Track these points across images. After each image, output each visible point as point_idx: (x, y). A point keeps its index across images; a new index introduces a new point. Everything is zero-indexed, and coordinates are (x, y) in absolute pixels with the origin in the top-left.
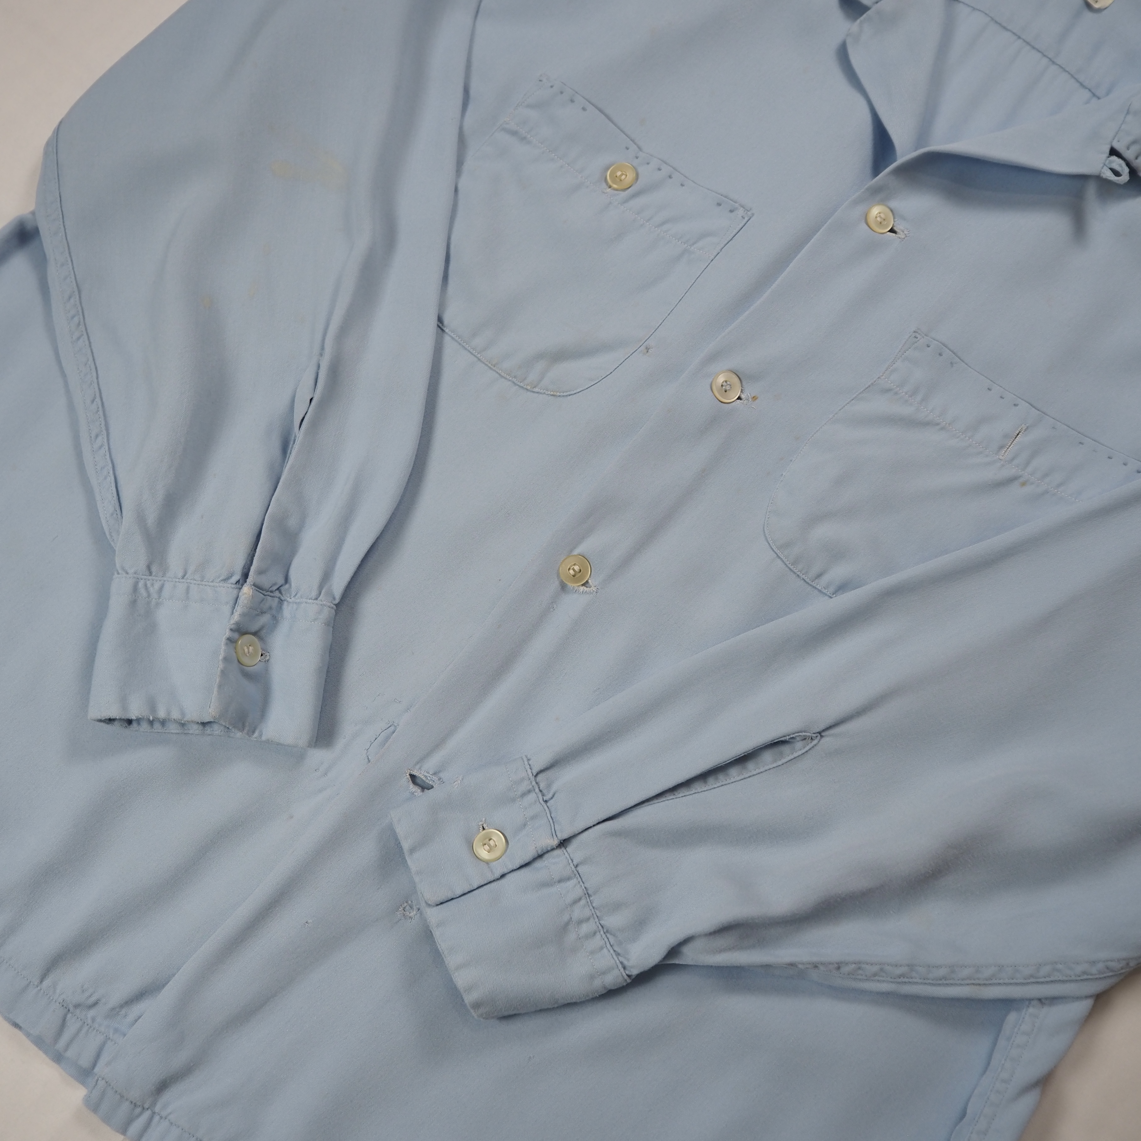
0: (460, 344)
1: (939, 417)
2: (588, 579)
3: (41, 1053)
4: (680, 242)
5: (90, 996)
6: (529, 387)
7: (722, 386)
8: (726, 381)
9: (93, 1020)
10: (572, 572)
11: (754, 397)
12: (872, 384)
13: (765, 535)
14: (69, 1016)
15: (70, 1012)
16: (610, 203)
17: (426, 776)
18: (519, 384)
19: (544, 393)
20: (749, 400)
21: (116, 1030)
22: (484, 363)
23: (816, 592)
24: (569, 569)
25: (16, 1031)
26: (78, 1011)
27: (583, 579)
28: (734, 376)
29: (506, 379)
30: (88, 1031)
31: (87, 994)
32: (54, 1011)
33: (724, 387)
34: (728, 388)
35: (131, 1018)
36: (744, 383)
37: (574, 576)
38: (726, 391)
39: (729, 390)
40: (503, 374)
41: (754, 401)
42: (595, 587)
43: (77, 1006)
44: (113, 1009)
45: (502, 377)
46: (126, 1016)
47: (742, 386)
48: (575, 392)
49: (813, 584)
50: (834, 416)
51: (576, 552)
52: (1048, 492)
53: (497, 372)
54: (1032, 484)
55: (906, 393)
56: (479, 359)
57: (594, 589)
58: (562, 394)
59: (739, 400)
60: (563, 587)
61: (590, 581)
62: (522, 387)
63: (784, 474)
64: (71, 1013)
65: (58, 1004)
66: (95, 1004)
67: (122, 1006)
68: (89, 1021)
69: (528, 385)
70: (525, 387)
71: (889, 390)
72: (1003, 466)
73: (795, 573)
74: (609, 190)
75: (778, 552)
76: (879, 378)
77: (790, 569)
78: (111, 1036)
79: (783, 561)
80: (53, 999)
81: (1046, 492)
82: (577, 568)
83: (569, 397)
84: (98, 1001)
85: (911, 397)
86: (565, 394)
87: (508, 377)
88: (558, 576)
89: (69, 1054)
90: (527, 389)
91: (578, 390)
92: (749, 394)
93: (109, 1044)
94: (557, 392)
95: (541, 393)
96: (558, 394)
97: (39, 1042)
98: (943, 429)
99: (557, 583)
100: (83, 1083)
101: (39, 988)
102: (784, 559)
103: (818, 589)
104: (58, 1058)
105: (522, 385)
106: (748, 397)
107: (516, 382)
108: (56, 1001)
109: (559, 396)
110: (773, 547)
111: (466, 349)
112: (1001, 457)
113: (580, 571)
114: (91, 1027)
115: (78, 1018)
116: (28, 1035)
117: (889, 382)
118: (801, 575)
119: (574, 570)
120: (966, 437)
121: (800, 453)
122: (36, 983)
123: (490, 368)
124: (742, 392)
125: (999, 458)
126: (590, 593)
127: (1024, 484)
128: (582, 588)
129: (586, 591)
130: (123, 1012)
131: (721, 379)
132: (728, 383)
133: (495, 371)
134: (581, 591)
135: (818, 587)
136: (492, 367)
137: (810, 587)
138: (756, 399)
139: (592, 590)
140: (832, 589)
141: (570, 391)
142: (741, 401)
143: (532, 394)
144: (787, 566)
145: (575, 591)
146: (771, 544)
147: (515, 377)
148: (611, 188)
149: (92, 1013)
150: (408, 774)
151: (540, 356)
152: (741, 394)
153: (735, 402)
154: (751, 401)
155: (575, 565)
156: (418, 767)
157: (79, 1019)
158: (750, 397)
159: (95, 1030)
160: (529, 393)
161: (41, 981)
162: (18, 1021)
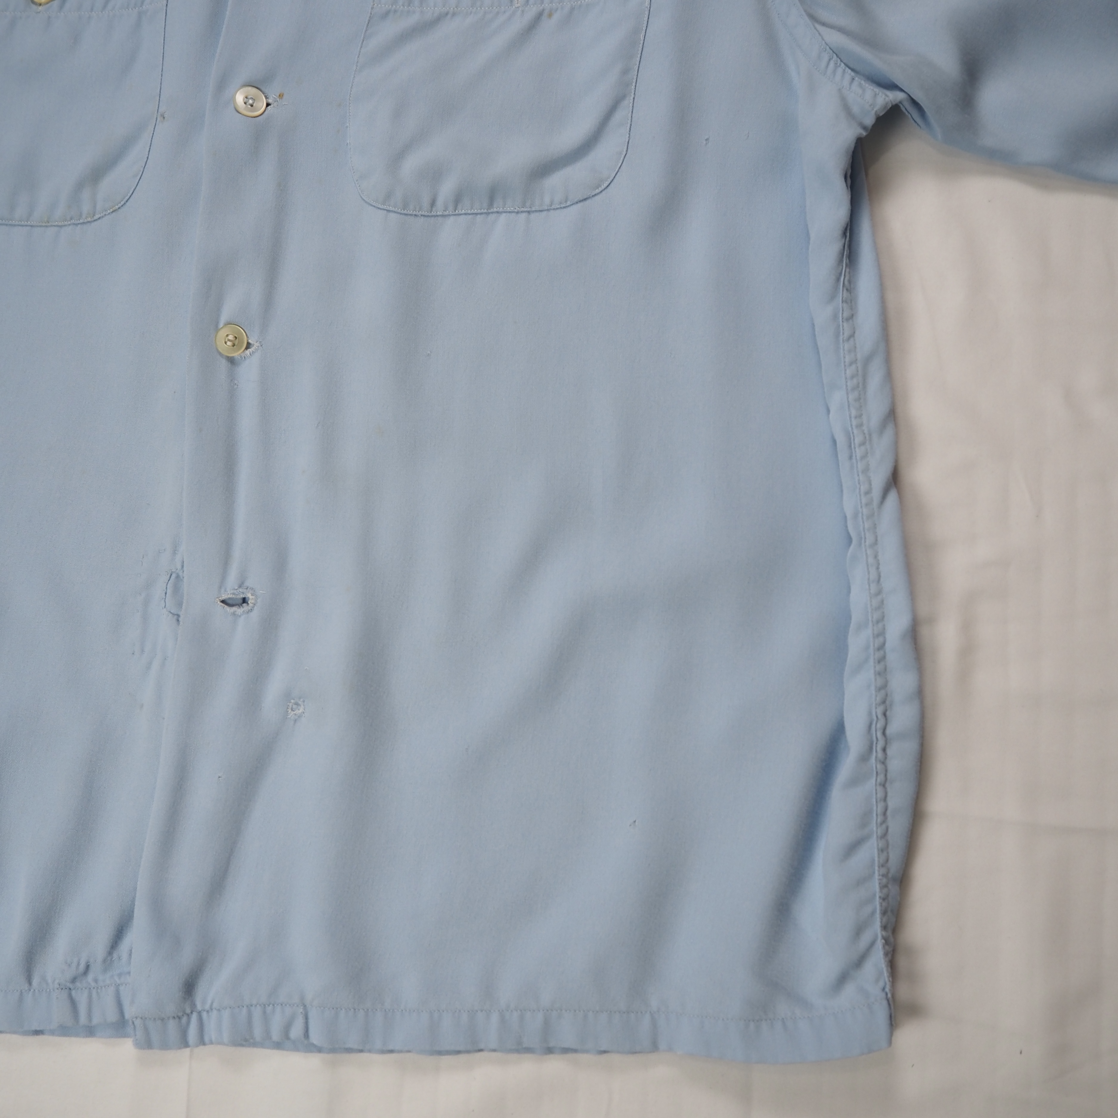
0: (7, 225)
1: (444, 7)
2: (247, 340)
3: (73, 1039)
4: (130, 9)
5: (78, 964)
6: (89, 219)
7: (245, 103)
8: (246, 98)
9: (96, 981)
10: (229, 343)
11: (280, 95)
12: (370, 17)
13: (366, 202)
14: (73, 993)
15: (72, 989)
16: (49, 17)
17: (233, 594)
18: (79, 222)
19: (105, 215)
20: (277, 101)
21: (120, 975)
22: (37, 226)
23: (440, 219)
24: (226, 343)
25: (40, 1037)
26: (78, 984)
27: (243, 343)
28: (250, 88)
29: (65, 226)
30: (97, 992)
31: (74, 965)
32: (57, 998)
33: (248, 104)
34: (251, 102)
35: (125, 956)
36: (263, 89)
37: (234, 345)
38: (252, 106)
39: (253, 103)
40: (60, 224)
41: (282, 98)
42: (257, 342)
43: (74, 980)
44: (104, 961)
45: (61, 226)
46: (119, 958)
47: (263, 93)
48: (129, 195)
49: (433, 213)
50: (357, 66)
51: (221, 325)
52: (574, 8)
53: (54, 226)
54: (557, 10)
55: (403, 6)
56: (32, 226)
57: (257, 344)
58: (120, 205)
59: (269, 107)
60: (231, 361)
61: (250, 341)
62: (84, 223)
63: (348, 142)
64: (74, 989)
65: (57, 991)
66: (88, 967)
67: (110, 953)
68: (93, 984)
69: (86, 218)
70: (86, 221)
71: (387, 13)
72: (523, 11)
73: (411, 215)
74: (40, 8)
75: (385, 207)
76: (372, 8)
77: (406, 215)
78: (118, 982)
79: (395, 212)
80: (50, 990)
81: (572, 9)
82: (231, 337)
83: (128, 204)
84: (88, 964)
85: (409, 5)
86: (122, 203)
87: (66, 223)
88: (220, 354)
89: (95, 1021)
90: (89, 222)
91: (131, 192)
92: (274, 96)
93: (121, 988)
94: (114, 206)
95: (103, 217)
96: (117, 207)
97: (64, 1031)
98: (454, 14)
99: (224, 362)
100: (125, 1036)
101: (32, 990)
102: (393, 209)
103: (440, 215)
104: (90, 1031)
105: (81, 221)
106: (275, 98)
107: (76, 222)
108: (54, 990)
109: (119, 208)
110: (378, 207)
111: (15, 225)
112: (517, 5)
113: (236, 338)
114: (98, 988)
115: (82, 989)
116: (52, 1033)
117: (383, 6)
118: (417, 213)
119: (229, 340)
120: (477, 9)
121: (350, 115)
122: (27, 989)
123: (46, 226)
124: (266, 98)
125: (516, 7)
126: (257, 350)
127: (550, 15)
128: (248, 352)
129: (252, 351)
130: (115, 956)
131: (240, 98)
132: (249, 97)
133: (52, 226)
134: (249, 354)
135: (438, 213)
136: (47, 224)
137: (433, 218)
138: (283, 96)
139: (256, 346)
140: (451, 208)
141: (124, 198)
142: (271, 106)
143: (95, 223)
144: (401, 214)
145: (244, 358)
146: (375, 205)
147: (71, 219)
148: (42, 5)
149: (90, 977)
150: (219, 603)
151: (79, 186)
152: (267, 100)
153: (267, 110)
154: (279, 100)
155: (227, 336)
156: (223, 590)
157: (84, 989)
158: (276, 97)
159: (103, 988)
160: (93, 224)
161: (30, 984)
162: (35, 1027)
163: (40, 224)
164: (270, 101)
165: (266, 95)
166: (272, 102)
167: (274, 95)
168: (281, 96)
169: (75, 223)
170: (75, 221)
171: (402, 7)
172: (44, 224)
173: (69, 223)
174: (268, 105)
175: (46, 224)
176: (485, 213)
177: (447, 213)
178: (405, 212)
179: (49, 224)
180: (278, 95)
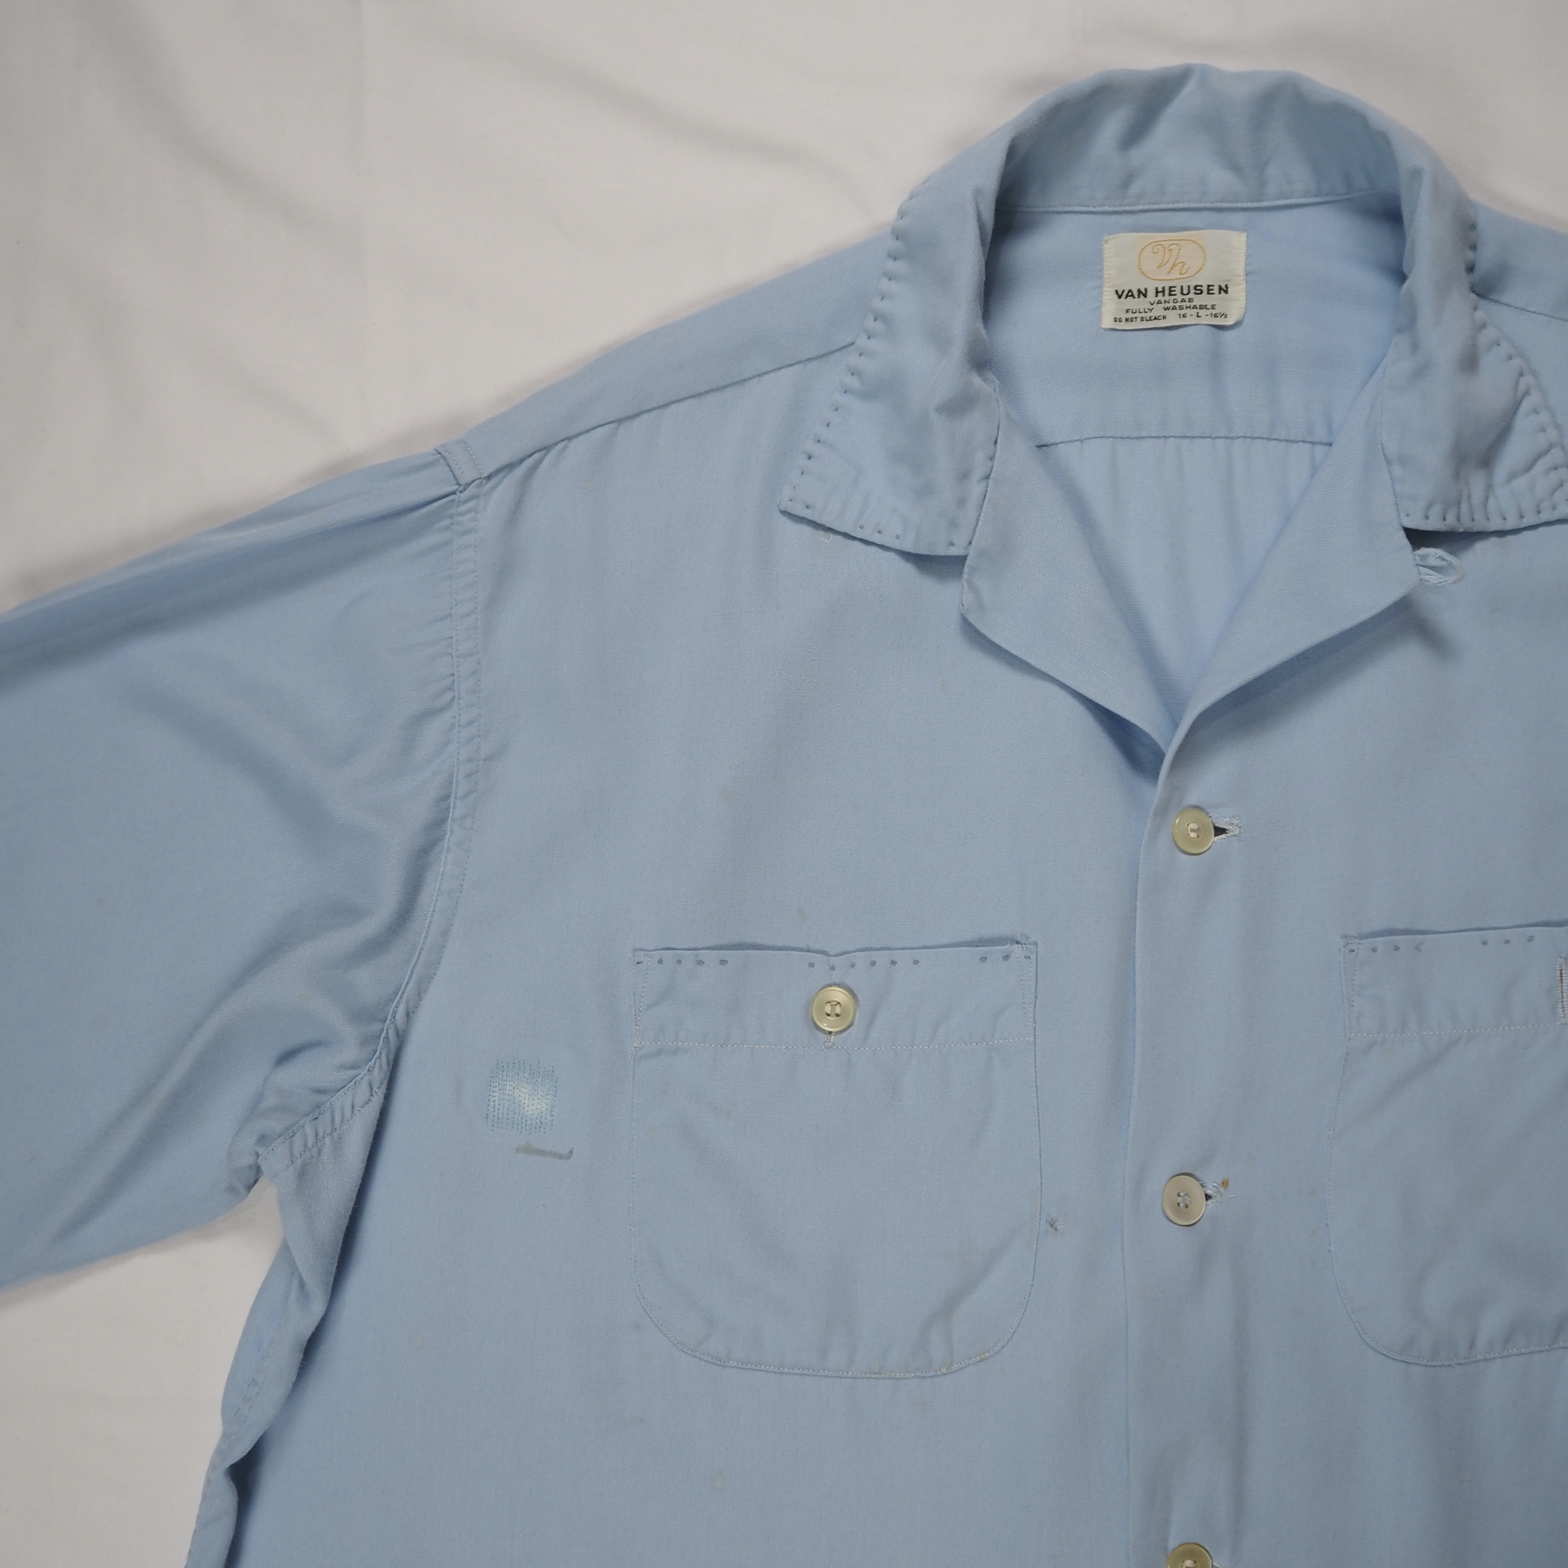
0: (816, 1375)
1: (1454, 1029)
4: (975, 1044)
6: (944, 1371)
7: (1178, 1204)
8: (1179, 1195)
11: (1223, 1183)
12: (1347, 1054)
13: (1371, 1347)
18: (927, 1374)
19: (968, 1364)
20: (1219, 1190)
22: (863, 1378)
23: (1481, 1365)
28: (1183, 1178)
29: (906, 1378)
33: (1182, 1204)
34: (1186, 1200)
39: (1190, 1202)
40: (898, 1376)
41: (1226, 1187)
45: (899, 1380)
47: (1199, 1181)
48: (1006, 1339)
49: (1472, 1359)
50: (1333, 1130)
53: (890, 1378)
55: (1395, 1033)
56: (854, 1378)
58: (992, 1352)
59: (1210, 1201)
62: (935, 1376)
63: (1332, 1249)
69: (939, 1367)
70: (938, 1372)
71: (1372, 1045)
73: (1442, 1366)
76: (1349, 1039)
77: (1435, 1367)
83: (1004, 1351)
85: (1403, 1031)
90: (943, 1374)
92: (1215, 1184)
94: (983, 1354)
95: (964, 1368)
96: (987, 1354)
98: (1470, 1039)
103: (1482, 1360)
105: (932, 1373)
106: (1216, 1187)
107: (924, 1374)
109: (991, 1356)
111: (828, 1377)
112: (1562, 1021)
117: (1364, 1034)
118: (1451, 1362)
120: (1504, 1028)
121: (1331, 1208)
123: (877, 1379)
124: (1203, 1187)
132: (1183, 1194)
135: (1479, 1357)
137: (1472, 1365)
138: (1228, 1183)
140: (1498, 1349)
142: (1212, 1200)
143: (954, 1375)
144: (1428, 1366)
146: (1387, 1354)
147: (916, 1370)
151: (928, 1324)
152: (1205, 1190)
153: (1207, 1208)
154: (1224, 1191)
158: (1217, 1185)
160: (949, 1377)
163: (868, 1375)
164: (1209, 1192)
165: (1202, 1182)
166: (1213, 1194)
167: (1215, 1182)
168: (1225, 1184)
169: (922, 1375)
170: (922, 1373)
171: (1392, 1035)
172: (873, 1376)
173: (913, 1375)
174: (1208, 1197)
175: (877, 1376)
176: (1548, 1350)
177: (1492, 1355)
178: (1435, 1363)
179: (882, 1376)
180: (1220, 1181)
